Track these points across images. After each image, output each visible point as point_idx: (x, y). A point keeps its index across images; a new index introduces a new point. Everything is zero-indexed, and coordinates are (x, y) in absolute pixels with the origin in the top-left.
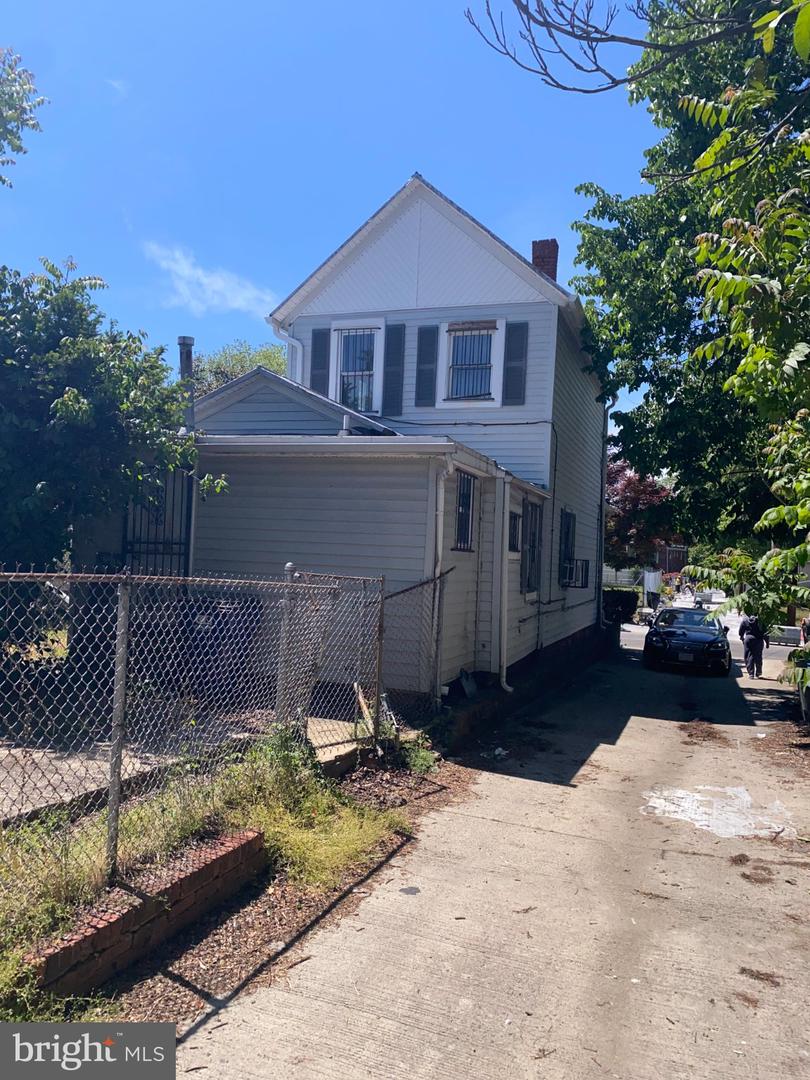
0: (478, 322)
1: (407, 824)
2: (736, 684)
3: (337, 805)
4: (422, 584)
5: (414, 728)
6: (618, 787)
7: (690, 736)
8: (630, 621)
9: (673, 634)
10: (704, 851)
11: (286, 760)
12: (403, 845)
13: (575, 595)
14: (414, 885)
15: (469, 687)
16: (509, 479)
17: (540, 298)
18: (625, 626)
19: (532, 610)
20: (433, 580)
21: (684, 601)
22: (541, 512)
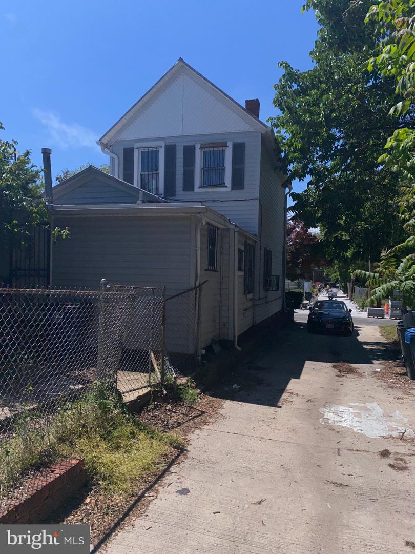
0: (217, 143)
1: (181, 440)
2: (357, 340)
3: (136, 431)
4: (189, 290)
5: (186, 376)
6: (306, 406)
7: (340, 371)
8: (298, 308)
9: (321, 314)
10: (363, 448)
11: (102, 406)
12: (178, 455)
13: (272, 295)
14: (186, 486)
15: (217, 349)
16: (237, 229)
17: (251, 129)
18: (296, 311)
19: (250, 304)
20: (195, 288)
21: (323, 296)
22: (254, 249)
